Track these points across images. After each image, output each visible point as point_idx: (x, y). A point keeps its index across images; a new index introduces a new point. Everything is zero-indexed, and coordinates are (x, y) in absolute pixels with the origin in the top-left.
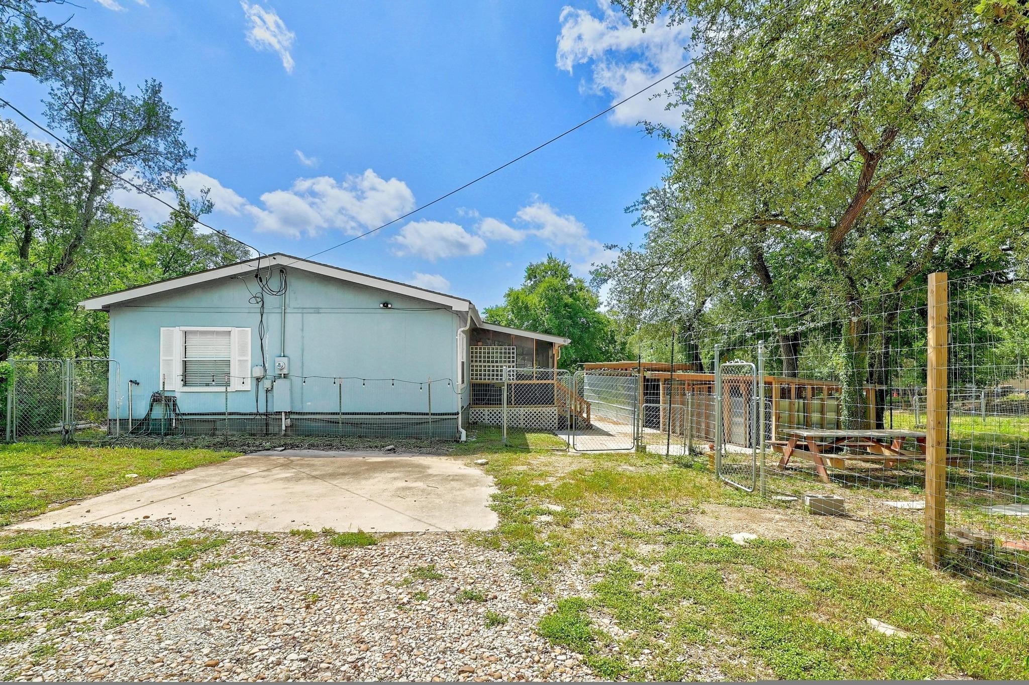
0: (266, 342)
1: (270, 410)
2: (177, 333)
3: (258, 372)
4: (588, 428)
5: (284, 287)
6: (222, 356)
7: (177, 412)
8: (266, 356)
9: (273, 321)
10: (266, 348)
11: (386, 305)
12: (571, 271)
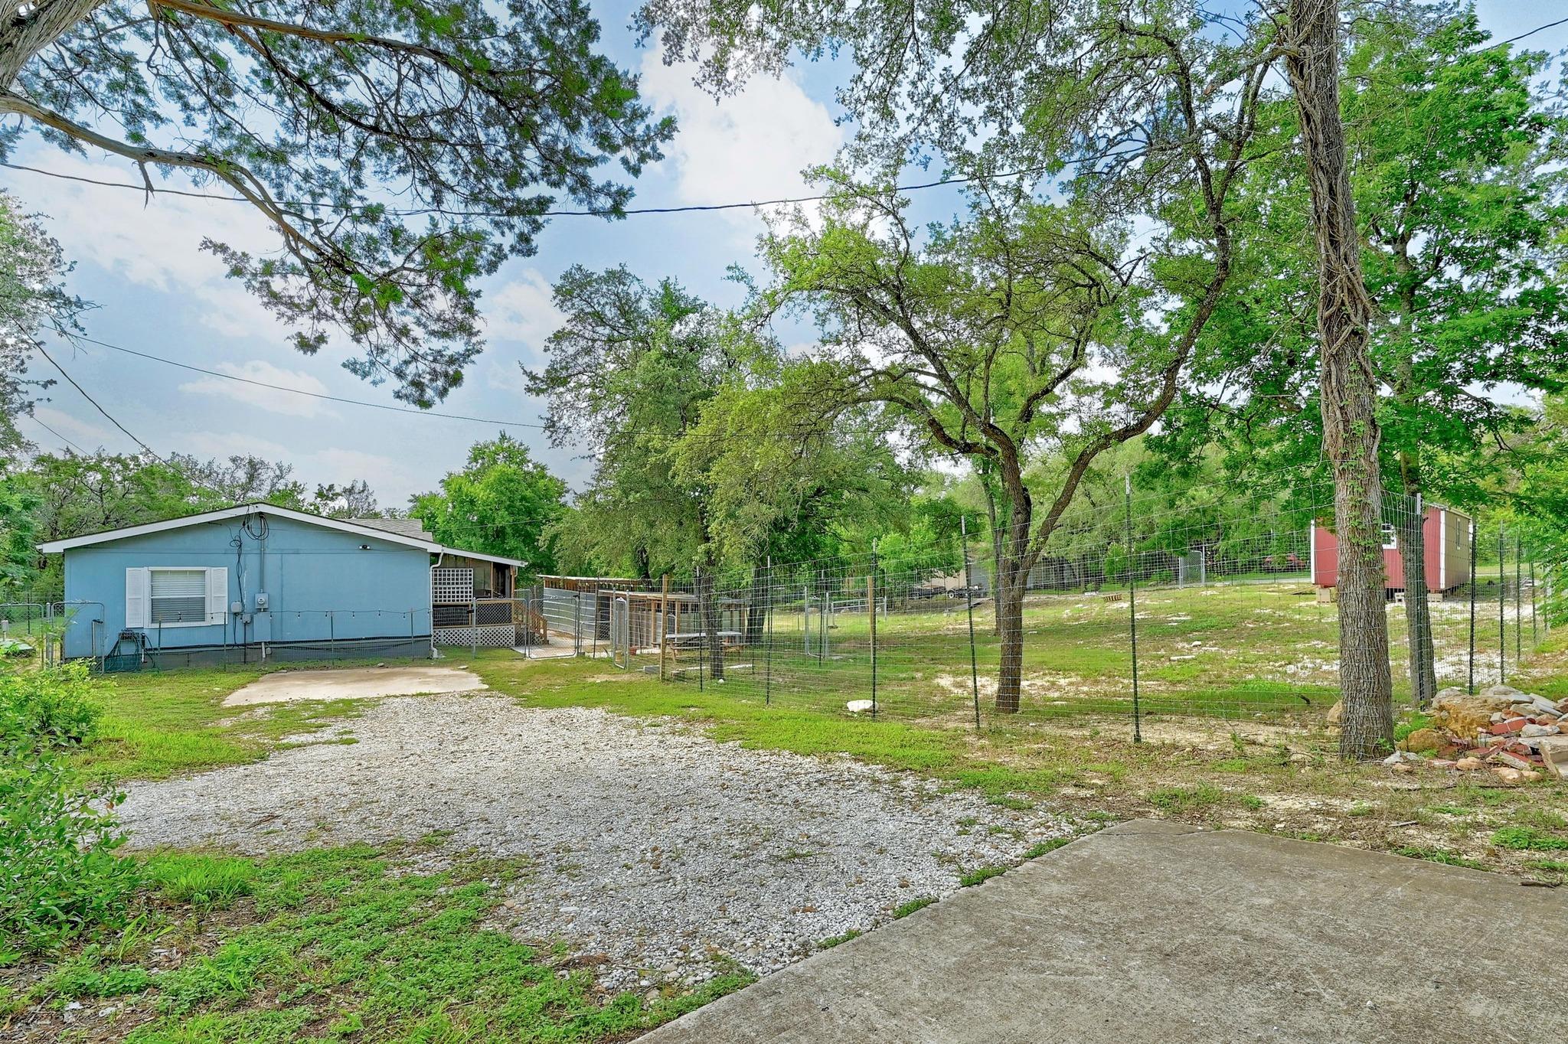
0: (244, 580)
1: (249, 641)
2: (145, 572)
3: (236, 607)
4: (546, 643)
5: (264, 530)
6: (196, 595)
7: (148, 646)
8: (245, 592)
9: (251, 561)
10: (244, 586)
11: (364, 547)
12: (529, 456)
